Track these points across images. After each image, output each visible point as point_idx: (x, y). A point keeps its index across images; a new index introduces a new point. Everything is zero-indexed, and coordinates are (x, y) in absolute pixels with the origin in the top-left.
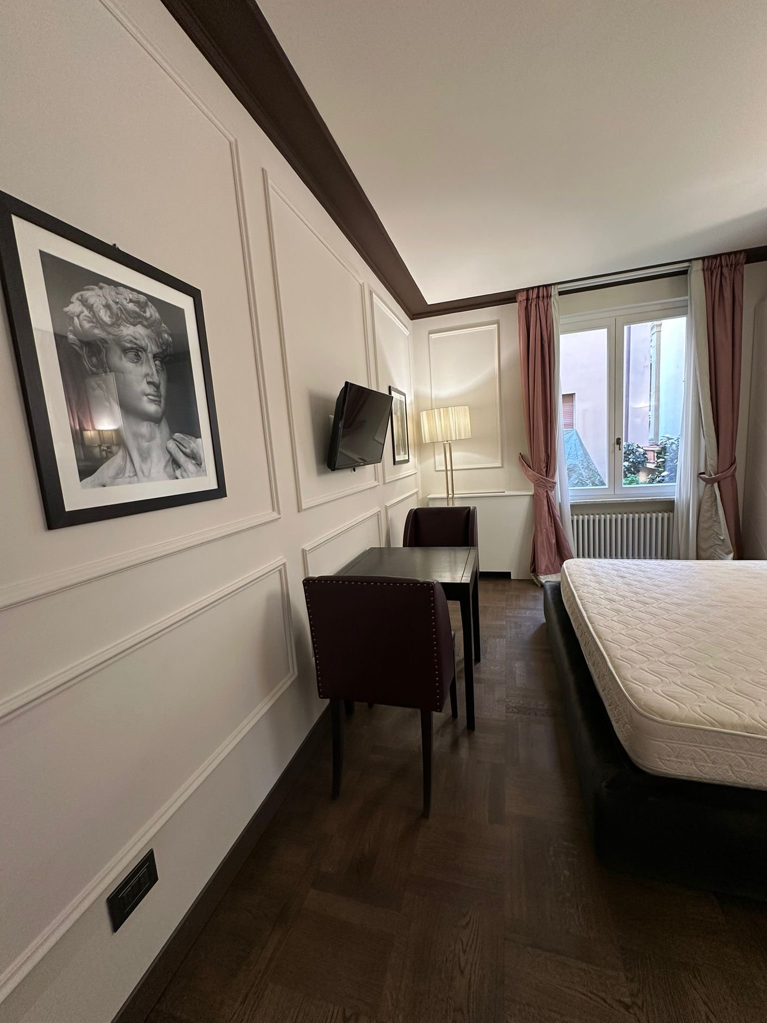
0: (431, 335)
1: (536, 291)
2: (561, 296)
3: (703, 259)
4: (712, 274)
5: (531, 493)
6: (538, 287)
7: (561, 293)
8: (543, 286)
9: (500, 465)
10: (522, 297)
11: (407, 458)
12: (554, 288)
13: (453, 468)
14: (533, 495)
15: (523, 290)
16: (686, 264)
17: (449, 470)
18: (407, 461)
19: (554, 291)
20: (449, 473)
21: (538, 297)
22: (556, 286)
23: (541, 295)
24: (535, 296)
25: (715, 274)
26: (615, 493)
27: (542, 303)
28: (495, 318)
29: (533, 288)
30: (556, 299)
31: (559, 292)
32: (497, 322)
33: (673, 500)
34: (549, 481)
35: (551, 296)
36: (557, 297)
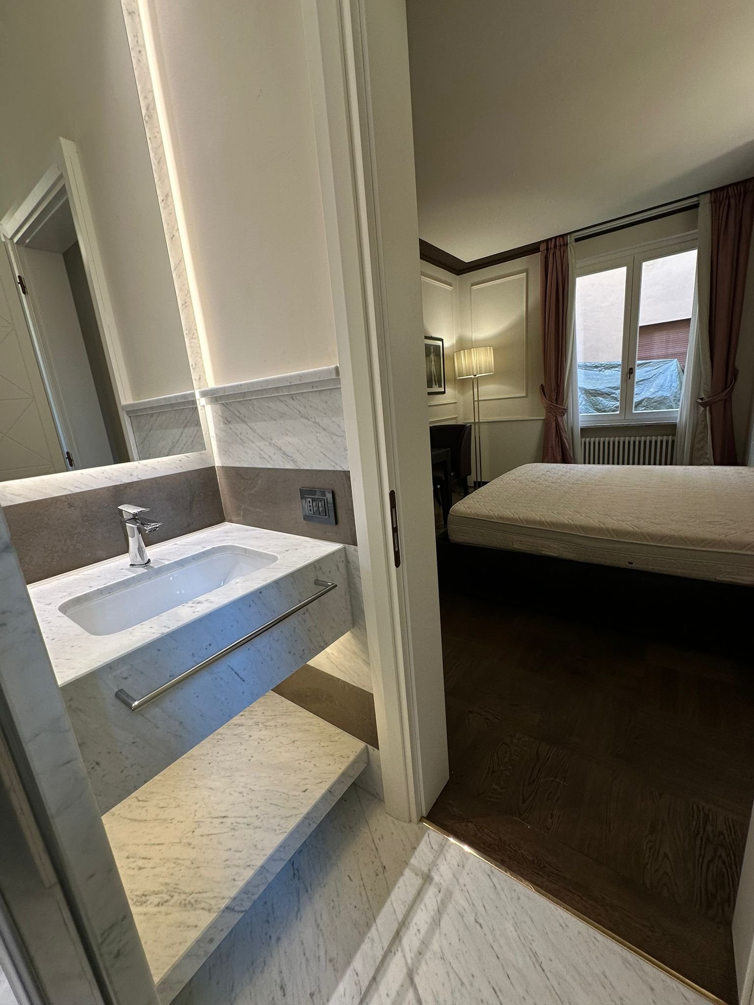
0: (472, 287)
1: (553, 240)
2: (578, 242)
3: (710, 192)
4: (720, 205)
5: (543, 418)
6: (555, 238)
7: (577, 240)
8: (560, 236)
9: (524, 395)
10: (543, 247)
11: (443, 390)
12: (570, 237)
13: (479, 399)
14: (544, 420)
15: (543, 241)
16: (696, 199)
17: (476, 401)
18: (444, 393)
19: (570, 239)
20: (476, 403)
21: (555, 246)
22: (572, 235)
23: (558, 244)
24: (552, 246)
25: (722, 205)
26: (626, 418)
27: (559, 252)
28: (524, 267)
29: (551, 239)
30: (572, 245)
31: (575, 239)
32: (527, 271)
33: (675, 423)
34: (558, 407)
35: (567, 244)
36: (574, 244)
